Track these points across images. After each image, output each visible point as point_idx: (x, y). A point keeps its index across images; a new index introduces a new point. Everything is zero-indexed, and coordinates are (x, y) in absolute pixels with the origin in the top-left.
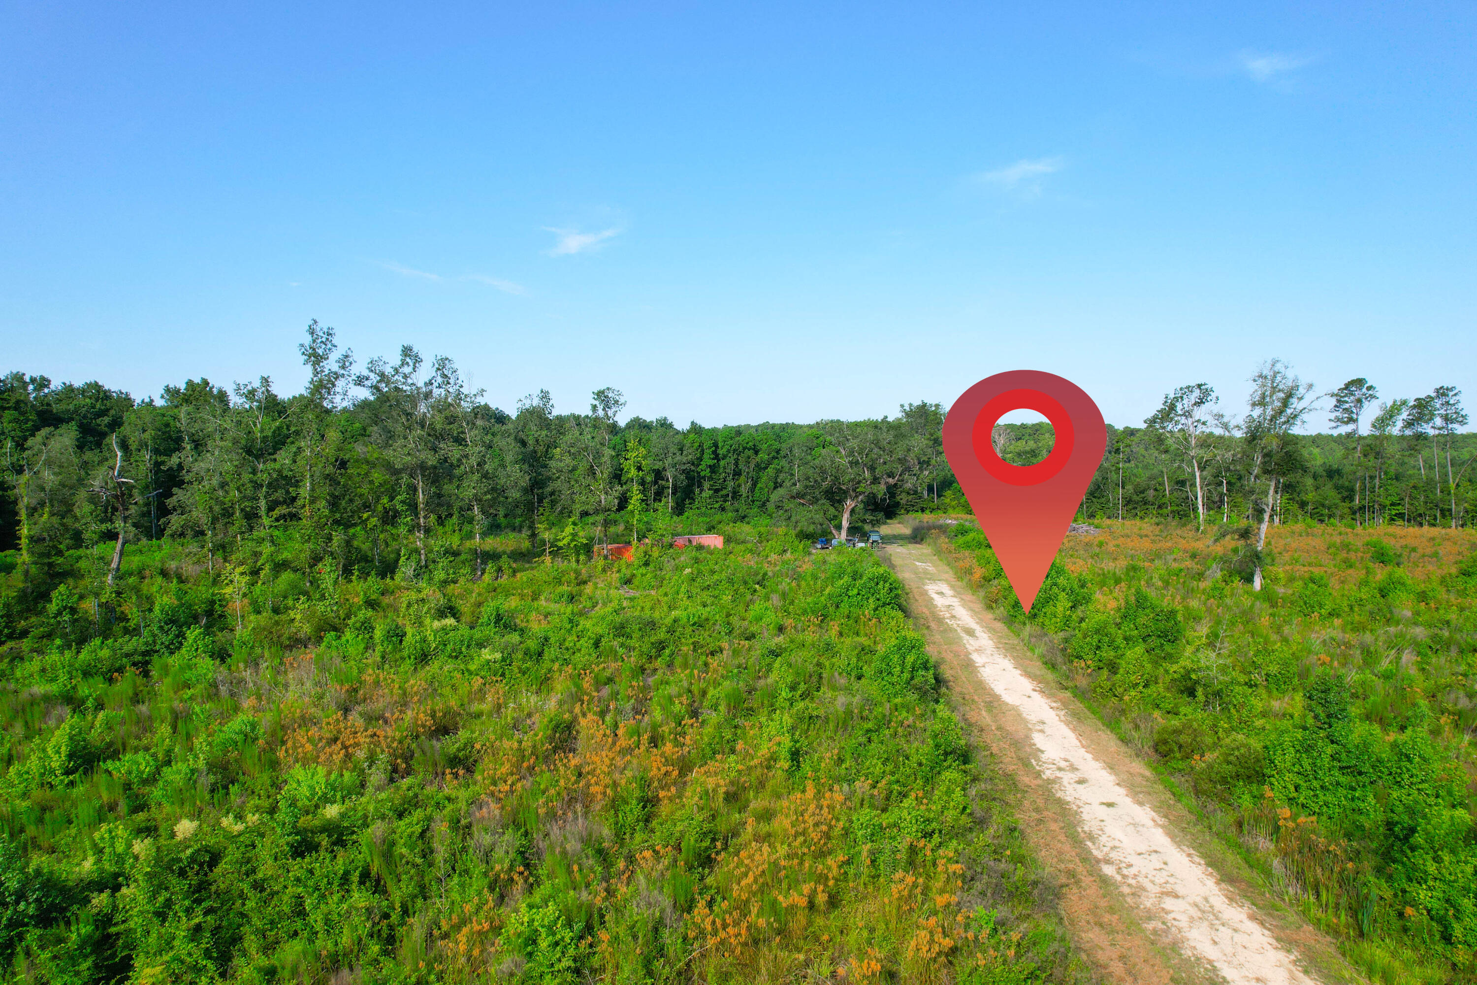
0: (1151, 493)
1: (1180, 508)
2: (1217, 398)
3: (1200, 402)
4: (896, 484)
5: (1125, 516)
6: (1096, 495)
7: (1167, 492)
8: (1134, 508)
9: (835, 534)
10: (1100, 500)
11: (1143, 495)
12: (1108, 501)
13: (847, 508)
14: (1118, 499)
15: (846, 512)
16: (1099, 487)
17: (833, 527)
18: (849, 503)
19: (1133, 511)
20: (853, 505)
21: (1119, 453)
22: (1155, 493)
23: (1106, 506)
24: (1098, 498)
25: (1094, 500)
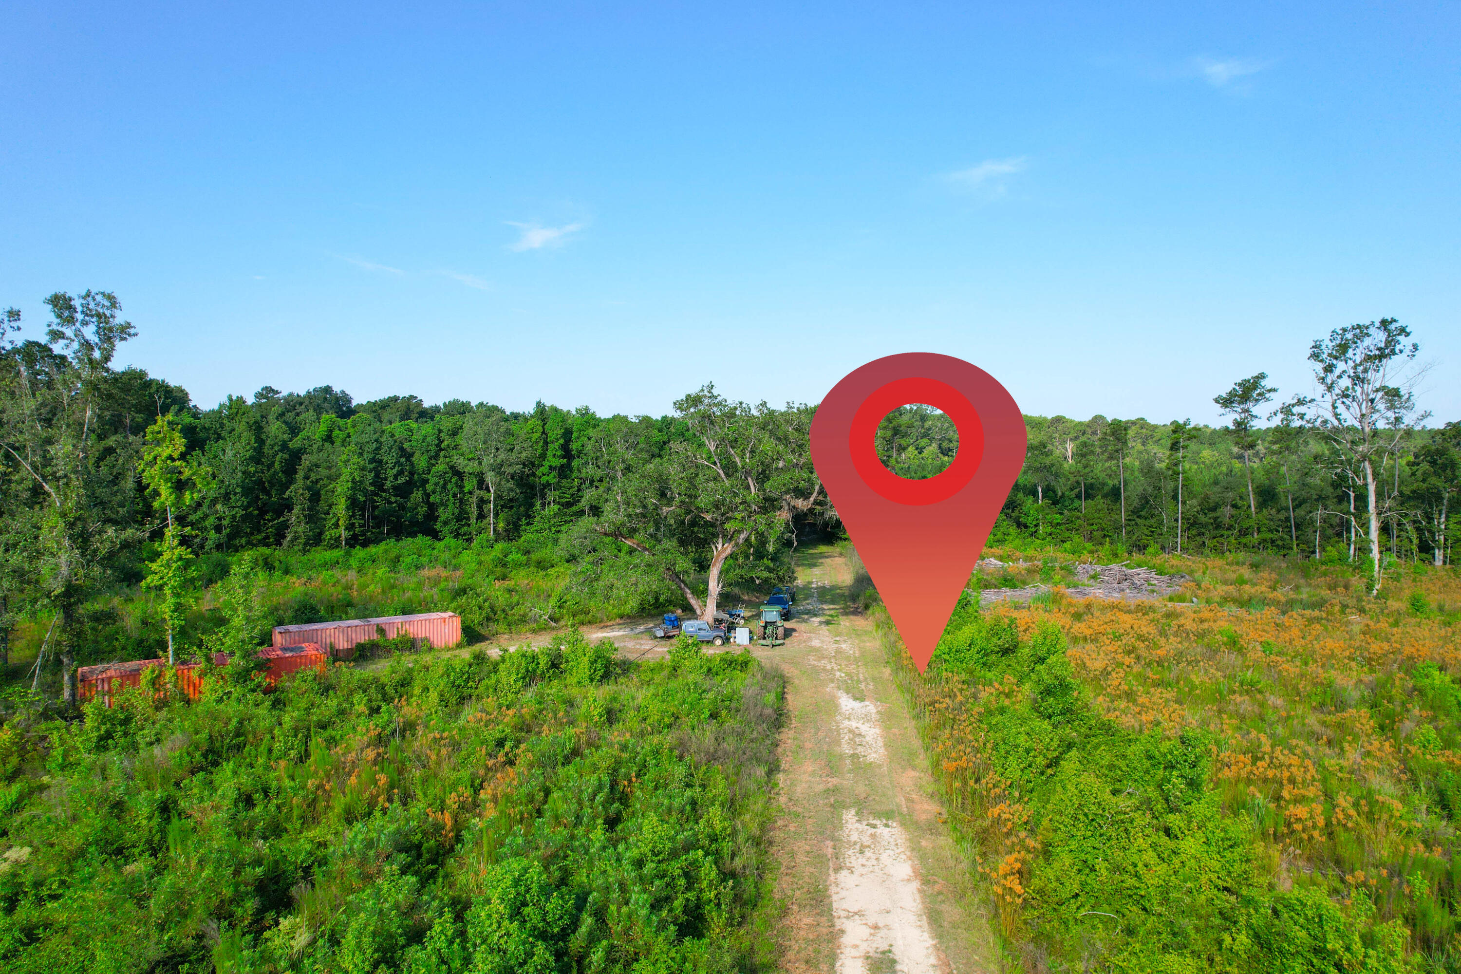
0: (1227, 510)
1: (1274, 536)
2: (1415, 347)
3: (1383, 354)
4: (811, 510)
5: (1185, 546)
6: (1142, 513)
7: (1253, 509)
8: (1200, 534)
9: (696, 607)
10: (1147, 523)
11: (1214, 515)
12: (1161, 523)
13: (718, 556)
14: (1176, 520)
15: (714, 565)
16: (1147, 502)
17: (693, 593)
18: (720, 547)
19: (1198, 538)
20: (728, 551)
21: (1177, 450)
22: (1234, 512)
23: (1158, 531)
24: (1146, 518)
25: (1139, 521)
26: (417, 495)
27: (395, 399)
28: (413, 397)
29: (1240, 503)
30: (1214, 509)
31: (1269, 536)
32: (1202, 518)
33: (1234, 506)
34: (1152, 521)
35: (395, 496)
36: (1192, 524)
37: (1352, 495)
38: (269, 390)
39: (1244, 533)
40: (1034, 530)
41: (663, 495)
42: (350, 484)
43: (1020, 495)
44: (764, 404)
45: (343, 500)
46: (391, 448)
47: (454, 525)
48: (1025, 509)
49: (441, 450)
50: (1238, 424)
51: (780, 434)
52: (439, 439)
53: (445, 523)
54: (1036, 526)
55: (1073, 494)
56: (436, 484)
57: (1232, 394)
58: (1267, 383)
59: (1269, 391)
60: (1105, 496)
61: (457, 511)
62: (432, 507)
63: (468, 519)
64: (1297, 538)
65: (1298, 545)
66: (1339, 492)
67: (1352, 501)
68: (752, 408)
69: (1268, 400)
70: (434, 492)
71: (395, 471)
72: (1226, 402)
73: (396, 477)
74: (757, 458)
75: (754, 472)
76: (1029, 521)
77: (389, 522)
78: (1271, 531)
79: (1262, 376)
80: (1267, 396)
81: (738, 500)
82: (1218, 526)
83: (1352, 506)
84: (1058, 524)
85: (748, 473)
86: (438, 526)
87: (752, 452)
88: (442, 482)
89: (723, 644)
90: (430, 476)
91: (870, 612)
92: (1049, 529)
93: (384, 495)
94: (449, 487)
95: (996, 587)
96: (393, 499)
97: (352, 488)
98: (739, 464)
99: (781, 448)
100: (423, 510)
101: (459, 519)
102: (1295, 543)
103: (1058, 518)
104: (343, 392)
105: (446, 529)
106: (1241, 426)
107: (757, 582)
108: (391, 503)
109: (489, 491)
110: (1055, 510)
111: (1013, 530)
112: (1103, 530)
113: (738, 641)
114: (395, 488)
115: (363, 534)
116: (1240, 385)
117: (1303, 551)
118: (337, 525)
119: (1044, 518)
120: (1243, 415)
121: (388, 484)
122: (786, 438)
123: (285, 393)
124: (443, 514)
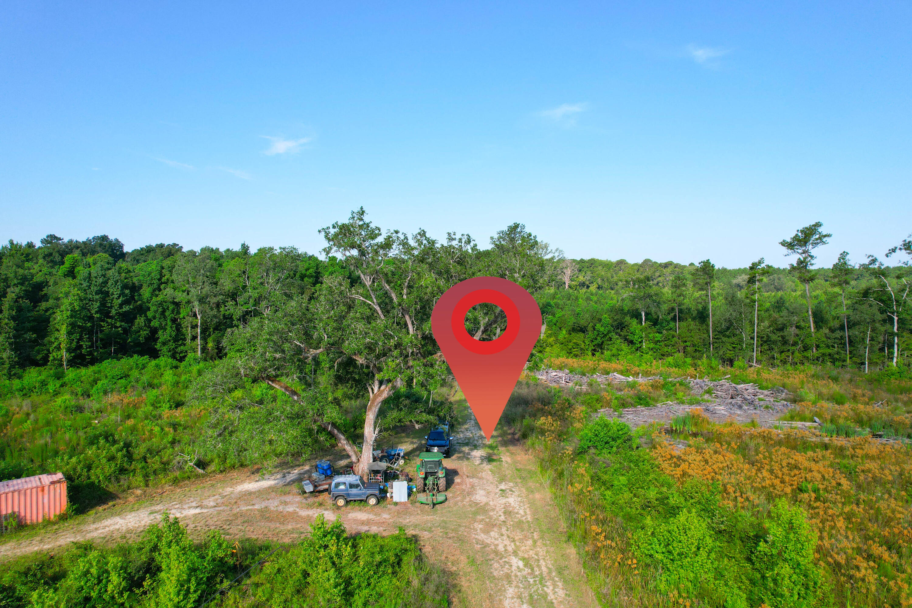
1: (831, 351)
5: (760, 358)
6: (727, 333)
7: (813, 330)
8: (771, 349)
9: (351, 453)
10: (730, 340)
11: (781, 334)
12: (741, 341)
13: (376, 397)
14: (753, 338)
15: (370, 409)
16: (731, 324)
17: (347, 439)
18: (376, 389)
19: (768, 352)
20: (385, 395)
21: (754, 282)
22: (797, 331)
23: (739, 346)
24: (729, 337)
25: (724, 339)
26: (140, 321)
27: (161, 246)
28: (175, 245)
29: (803, 324)
30: (781, 329)
31: (828, 351)
32: (774, 337)
33: (797, 327)
34: (733, 339)
35: (121, 321)
36: (765, 341)
37: (896, 318)
38: (53, 237)
39: (806, 348)
40: (639, 346)
41: (308, 336)
42: (69, 313)
43: (628, 318)
44: (423, 234)
45: (64, 327)
46: (117, 282)
47: (172, 345)
48: (632, 329)
49: (162, 283)
50: (800, 262)
51: (441, 266)
52: (161, 275)
53: (164, 344)
54: (640, 342)
55: (669, 317)
56: (156, 312)
57: (796, 238)
58: (823, 230)
59: (825, 236)
60: (694, 319)
61: (174, 334)
62: (154, 331)
63: (185, 339)
64: (851, 352)
65: (850, 358)
66: (884, 316)
67: (896, 324)
68: (410, 237)
69: (824, 243)
70: (154, 318)
71: (120, 301)
72: (790, 246)
73: (121, 306)
74: (415, 294)
75: (412, 309)
76: (635, 338)
77: (116, 343)
78: (828, 347)
79: (818, 225)
80: (824, 240)
81: (392, 342)
82: (785, 342)
83: (896, 327)
84: (658, 341)
85: (405, 311)
86: (158, 346)
87: (410, 287)
88: (160, 310)
89: (378, 502)
90: (150, 305)
91: (529, 442)
92: (652, 345)
93: (109, 320)
94: (167, 314)
95: (632, 405)
96: (118, 324)
97: (72, 316)
98: (395, 300)
99: (441, 283)
100: (144, 333)
101: (176, 340)
102: (848, 356)
103: (658, 336)
104: (117, 240)
105: (165, 349)
106: (802, 265)
107: (417, 426)
108: (117, 327)
109: (197, 318)
110: (655, 330)
111: (625, 347)
112: (694, 345)
113: (395, 499)
114: (118, 314)
115: (90, 353)
116: (802, 231)
117: (855, 363)
118: (59, 348)
119: (647, 336)
120: (804, 255)
121: (113, 312)
122: (448, 272)
123: (66, 240)
124: (162, 336)
